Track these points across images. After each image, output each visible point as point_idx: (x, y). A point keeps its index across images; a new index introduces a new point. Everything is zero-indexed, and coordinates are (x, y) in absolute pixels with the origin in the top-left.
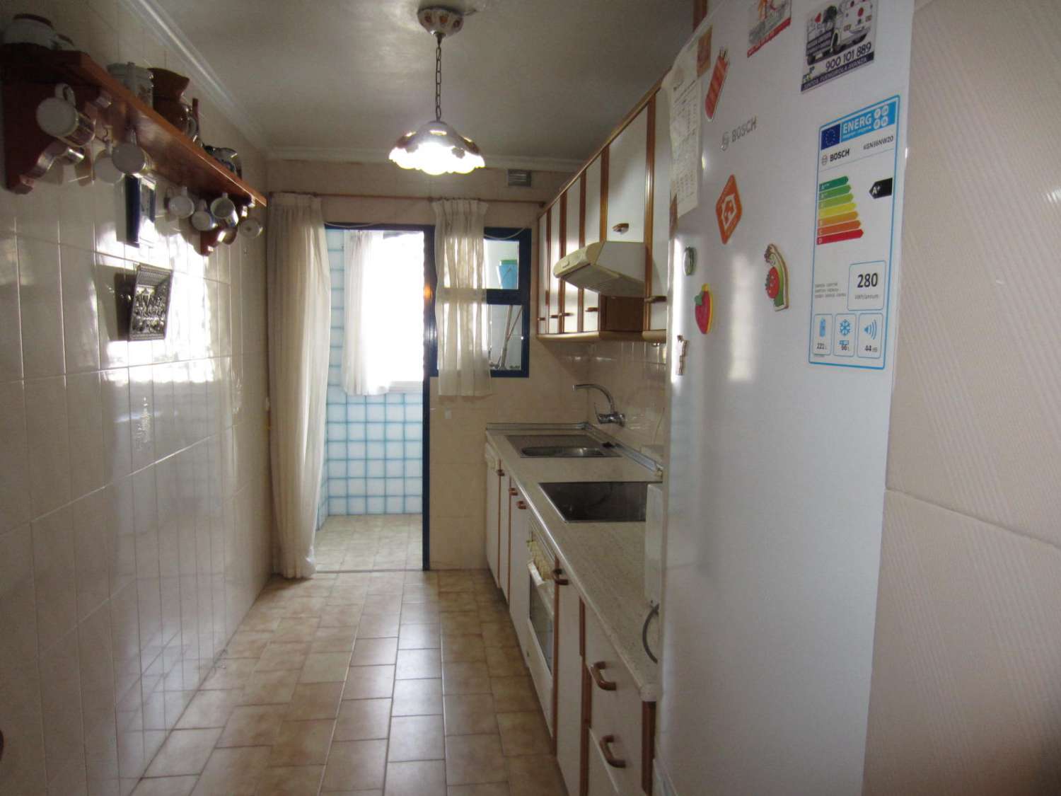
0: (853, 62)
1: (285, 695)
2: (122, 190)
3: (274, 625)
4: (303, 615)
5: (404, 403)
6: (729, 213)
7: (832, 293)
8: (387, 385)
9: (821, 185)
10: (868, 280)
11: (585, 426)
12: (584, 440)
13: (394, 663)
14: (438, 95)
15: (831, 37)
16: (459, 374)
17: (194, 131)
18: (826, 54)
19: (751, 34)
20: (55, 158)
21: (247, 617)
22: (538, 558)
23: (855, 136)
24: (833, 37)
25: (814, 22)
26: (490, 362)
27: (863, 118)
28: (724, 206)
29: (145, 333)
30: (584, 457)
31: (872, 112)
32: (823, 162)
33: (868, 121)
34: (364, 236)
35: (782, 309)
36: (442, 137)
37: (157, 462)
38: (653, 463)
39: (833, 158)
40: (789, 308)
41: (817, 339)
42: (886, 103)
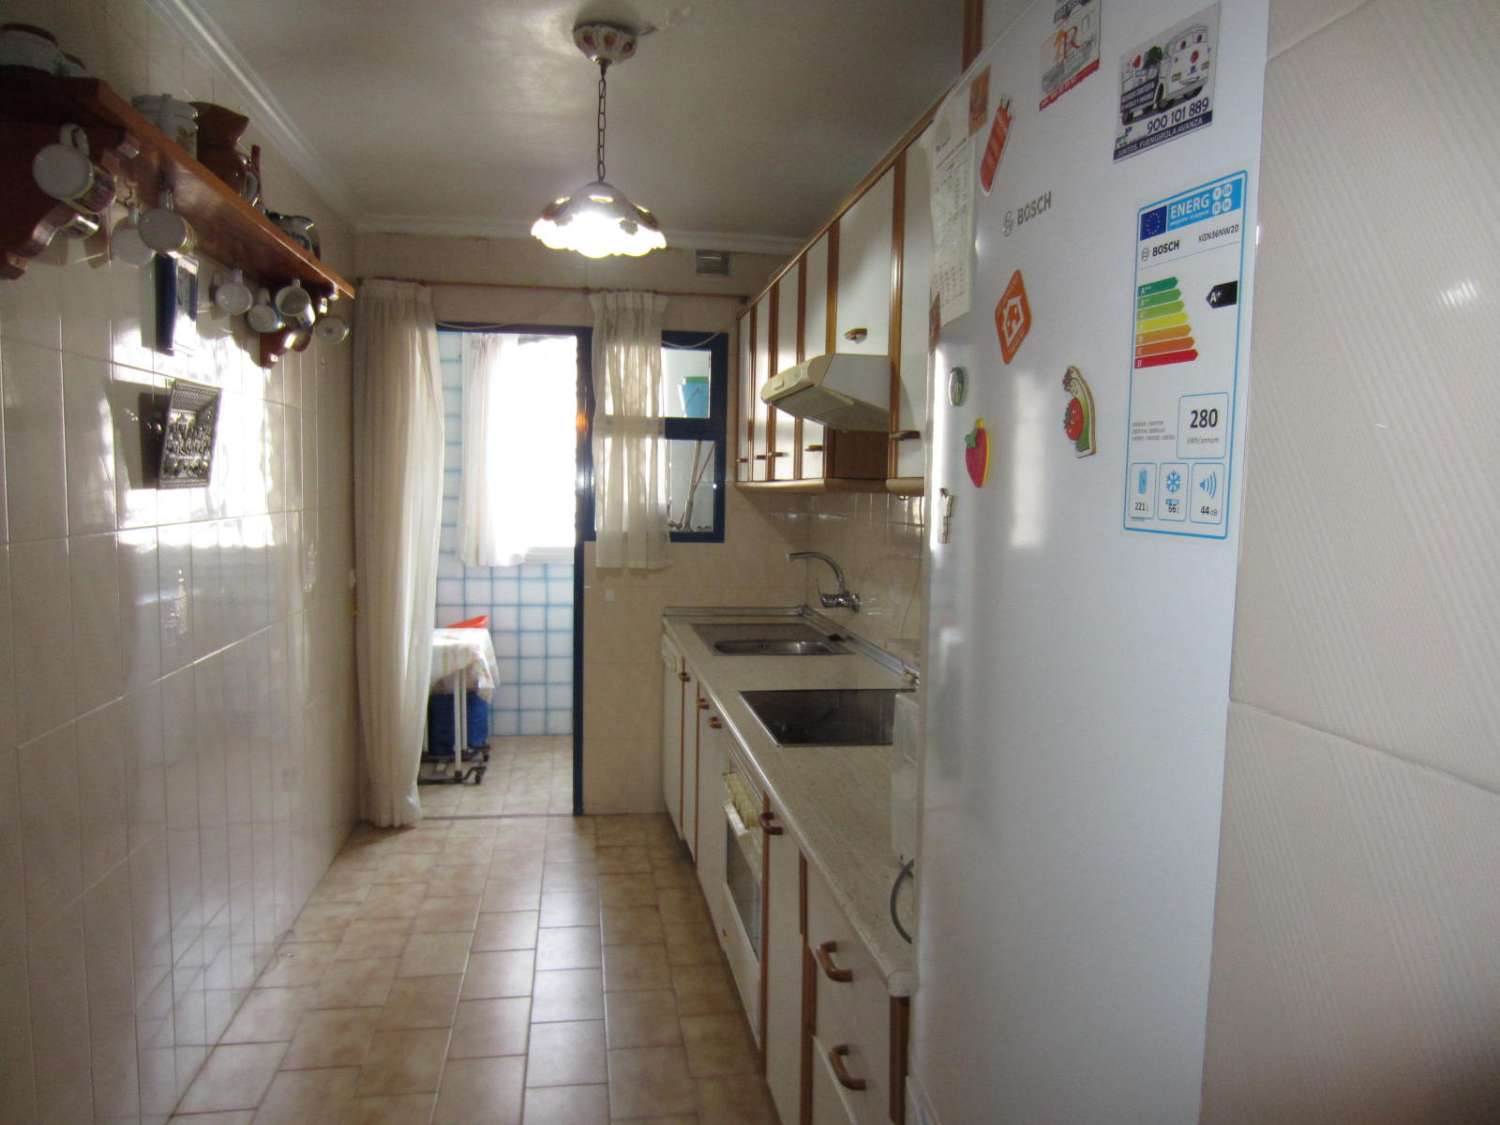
0: (1184, 123)
1: (377, 995)
2: (151, 276)
3: (361, 895)
4: (402, 880)
5: (546, 579)
6: (1014, 322)
7: (1156, 434)
8: (523, 552)
9: (1140, 288)
10: (1204, 418)
11: (803, 610)
12: (800, 630)
13: (533, 947)
14: (600, 146)
15: (1155, 88)
16: (625, 537)
17: (254, 190)
18: (1148, 111)
19: (1045, 78)
20: (57, 229)
21: (323, 882)
22: (739, 798)
23: (1190, 222)
24: (1158, 88)
25: (1131, 67)
26: (669, 520)
27: (1198, 199)
28: (1006, 313)
29: (182, 479)
30: (802, 654)
31: (1211, 191)
32: (1143, 257)
33: (1205, 203)
34: (490, 340)
35: (1086, 456)
36: (606, 205)
37: (196, 662)
38: (900, 663)
39: (1156, 251)
40: (1097, 454)
41: (1136, 496)
42: (1230, 180)
